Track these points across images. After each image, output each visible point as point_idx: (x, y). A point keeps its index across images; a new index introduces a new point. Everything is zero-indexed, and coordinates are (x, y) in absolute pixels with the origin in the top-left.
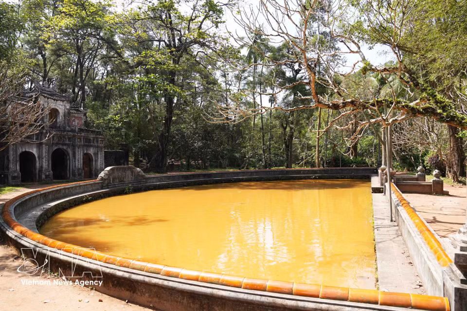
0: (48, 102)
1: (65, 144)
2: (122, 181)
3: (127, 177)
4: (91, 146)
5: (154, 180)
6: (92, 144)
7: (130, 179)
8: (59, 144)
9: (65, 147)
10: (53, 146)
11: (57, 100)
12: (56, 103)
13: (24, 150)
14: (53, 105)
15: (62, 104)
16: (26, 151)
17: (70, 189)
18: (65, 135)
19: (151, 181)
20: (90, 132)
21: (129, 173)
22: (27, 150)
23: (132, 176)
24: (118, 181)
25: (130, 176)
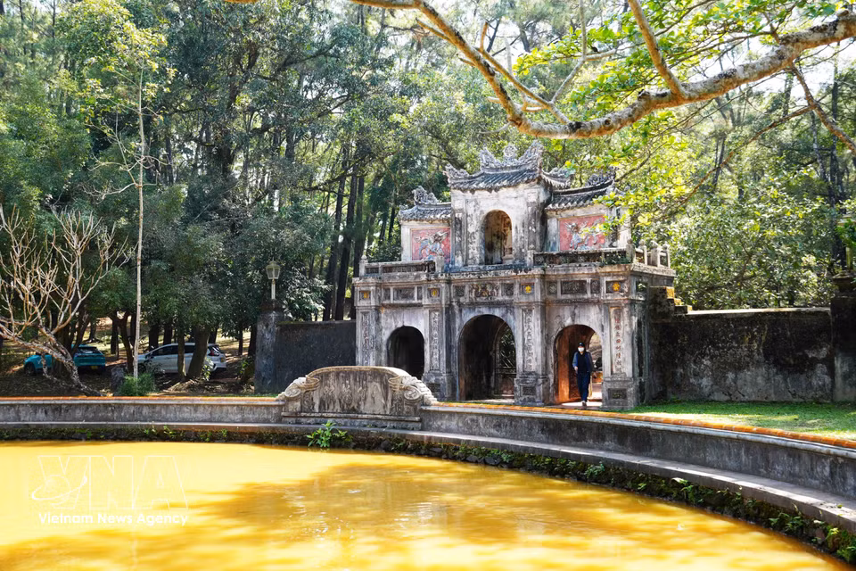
0: (476, 200)
1: (498, 304)
2: (354, 410)
3: (369, 399)
4: (588, 302)
5: (453, 424)
6: (589, 295)
7: (379, 409)
8: (478, 304)
9: (498, 313)
10: (464, 312)
11: (497, 190)
12: (497, 196)
13: (400, 325)
14: (488, 202)
15: (514, 194)
16: (404, 327)
17: (158, 409)
18: (493, 279)
19: (444, 423)
20: (581, 259)
21: (375, 388)
22: (407, 324)
23: (386, 399)
24: (338, 407)
25: (380, 400)
